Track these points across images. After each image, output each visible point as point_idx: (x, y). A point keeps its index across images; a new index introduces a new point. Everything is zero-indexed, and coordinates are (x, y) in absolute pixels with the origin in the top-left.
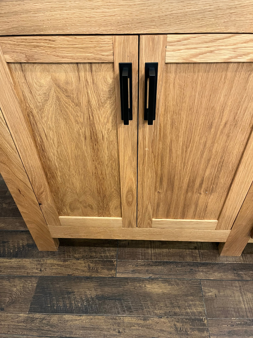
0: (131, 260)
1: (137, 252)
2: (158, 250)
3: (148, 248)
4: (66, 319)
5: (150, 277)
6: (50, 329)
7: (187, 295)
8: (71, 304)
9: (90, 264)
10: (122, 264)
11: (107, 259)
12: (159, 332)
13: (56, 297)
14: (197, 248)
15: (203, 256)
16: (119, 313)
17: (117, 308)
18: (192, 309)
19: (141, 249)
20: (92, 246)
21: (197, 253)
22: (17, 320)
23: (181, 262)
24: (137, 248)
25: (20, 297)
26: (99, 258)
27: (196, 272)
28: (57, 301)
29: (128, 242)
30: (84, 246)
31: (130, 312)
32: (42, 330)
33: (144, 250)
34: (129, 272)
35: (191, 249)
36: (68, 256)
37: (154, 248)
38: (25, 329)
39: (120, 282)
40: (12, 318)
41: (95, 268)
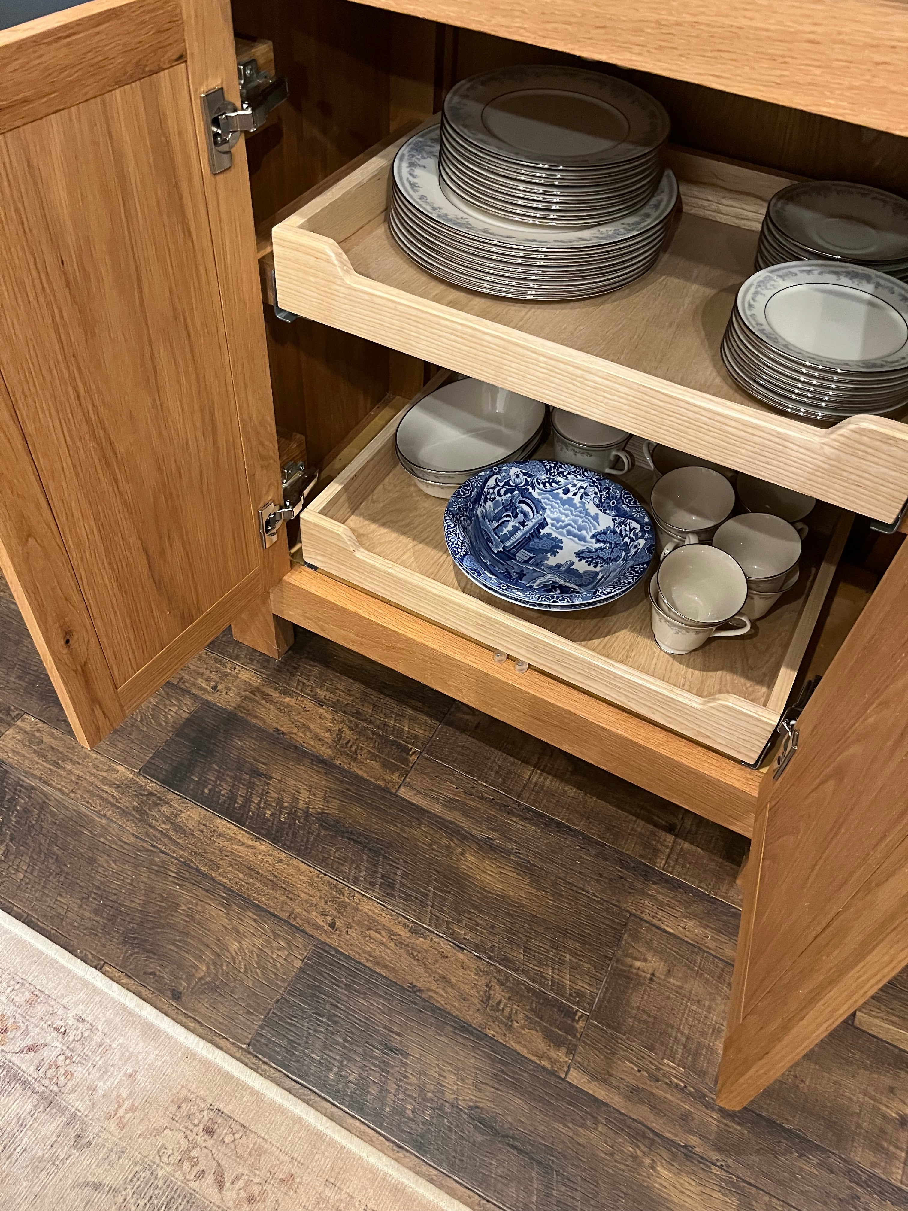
0: (463, 770)
1: (489, 759)
2: (551, 781)
3: (527, 763)
4: (221, 829)
5: (488, 838)
6: (171, 833)
7: (565, 933)
8: (248, 800)
9: (345, 729)
10: (429, 770)
11: (397, 737)
12: (436, 981)
13: (220, 767)
14: (677, 831)
15: (681, 860)
16: (356, 881)
17: (358, 867)
18: (562, 974)
19: (504, 755)
20: (373, 689)
21: (666, 843)
22: (105, 774)
23: (603, 845)
24: (496, 748)
25: (137, 727)
26: (375, 727)
27: (630, 890)
28: (218, 778)
29: (479, 723)
30: (353, 679)
31: (388, 894)
32: (150, 826)
33: (513, 764)
34: (437, 799)
35: (656, 825)
36: (298, 685)
37: (543, 771)
38: (113, 805)
39: (401, 811)
40: (96, 767)
41: (353, 744)
